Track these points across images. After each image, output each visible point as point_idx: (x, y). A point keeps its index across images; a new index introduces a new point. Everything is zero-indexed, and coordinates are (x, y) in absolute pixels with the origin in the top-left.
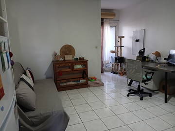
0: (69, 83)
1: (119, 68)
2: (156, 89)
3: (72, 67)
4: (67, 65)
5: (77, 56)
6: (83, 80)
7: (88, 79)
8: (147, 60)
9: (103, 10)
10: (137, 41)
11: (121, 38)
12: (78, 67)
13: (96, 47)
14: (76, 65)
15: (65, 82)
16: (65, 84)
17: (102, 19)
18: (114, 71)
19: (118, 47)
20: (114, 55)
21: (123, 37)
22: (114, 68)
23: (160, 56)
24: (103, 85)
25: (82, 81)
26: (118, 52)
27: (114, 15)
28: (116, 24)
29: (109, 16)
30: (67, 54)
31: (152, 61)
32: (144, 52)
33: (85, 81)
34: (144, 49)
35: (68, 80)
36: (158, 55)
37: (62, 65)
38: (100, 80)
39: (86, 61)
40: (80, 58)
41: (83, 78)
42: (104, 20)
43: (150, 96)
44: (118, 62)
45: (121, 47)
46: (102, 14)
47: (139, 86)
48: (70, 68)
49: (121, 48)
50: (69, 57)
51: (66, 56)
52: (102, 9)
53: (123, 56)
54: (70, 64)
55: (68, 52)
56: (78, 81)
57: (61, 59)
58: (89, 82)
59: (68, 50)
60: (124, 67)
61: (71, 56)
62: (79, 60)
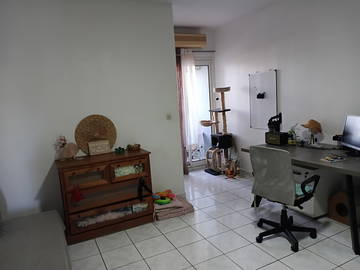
0: (102, 218)
1: (224, 161)
2: (322, 214)
3: (109, 174)
4: (95, 170)
5: (122, 142)
6: (139, 205)
7: (154, 201)
8: (290, 141)
9: (178, 29)
10: (261, 96)
11: (223, 90)
12: (126, 171)
13: (169, 117)
14: (119, 166)
15: (92, 217)
16: (92, 222)
17: (178, 50)
18: (212, 167)
19: (216, 112)
20: (208, 131)
21: (228, 89)
22: (211, 160)
23: (320, 131)
24: (191, 210)
25: (139, 207)
26: (217, 122)
27: (203, 39)
28: (208, 60)
29: (191, 42)
30: (96, 139)
31: (302, 144)
32: (280, 121)
33: (145, 206)
34: (280, 116)
35: (102, 209)
36: (315, 127)
37: (82, 171)
38: (183, 198)
39: (147, 155)
40: (130, 148)
41: (140, 198)
42: (182, 51)
43: (313, 234)
44: (220, 147)
45: (224, 111)
46: (177, 39)
47: (284, 212)
48: (103, 178)
49: (224, 114)
50: (99, 148)
51: (91, 145)
52: (176, 27)
53: (229, 132)
54: (103, 167)
55: (96, 135)
56: (126, 209)
57: (81, 154)
58: (157, 207)
59: (96, 127)
60: (234, 158)
61: (107, 143)
62: (126, 154)
